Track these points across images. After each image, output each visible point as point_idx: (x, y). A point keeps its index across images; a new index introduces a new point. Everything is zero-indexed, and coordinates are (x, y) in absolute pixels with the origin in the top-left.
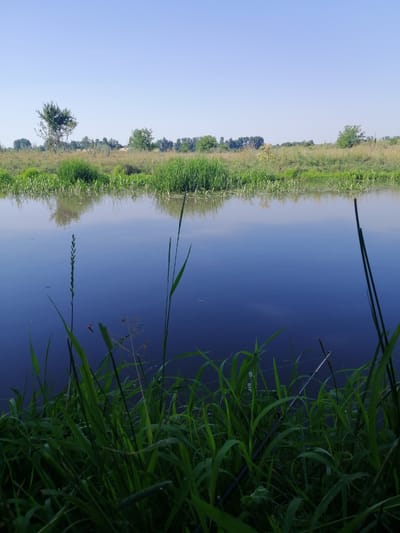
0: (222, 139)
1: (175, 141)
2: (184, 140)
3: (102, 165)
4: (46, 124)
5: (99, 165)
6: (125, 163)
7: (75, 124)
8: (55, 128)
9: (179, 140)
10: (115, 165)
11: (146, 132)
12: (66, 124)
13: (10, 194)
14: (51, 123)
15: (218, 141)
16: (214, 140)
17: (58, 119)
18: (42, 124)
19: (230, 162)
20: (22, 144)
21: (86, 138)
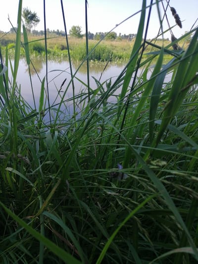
0: (120, 34)
1: (95, 34)
2: (100, 33)
6: (61, 44)
7: (39, 21)
8: (28, 22)
9: (97, 33)
10: (55, 44)
11: (78, 27)
12: (34, 20)
14: (26, 19)
15: (118, 35)
16: (116, 34)
17: (30, 17)
19: (116, 47)
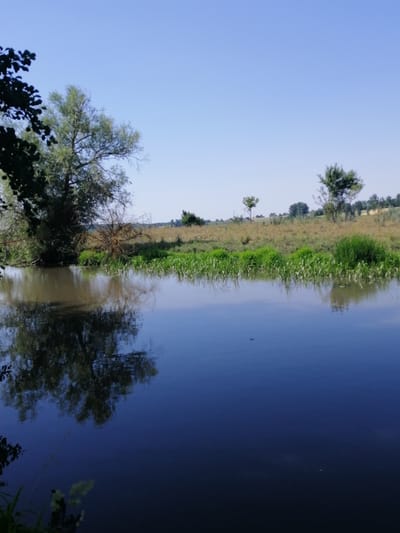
3: (392, 239)
4: (326, 189)
5: (388, 240)
7: (361, 187)
8: (336, 194)
12: (349, 187)
13: (279, 279)
14: (332, 189)
17: (340, 182)
18: (322, 189)
20: (300, 210)
21: (375, 197)
